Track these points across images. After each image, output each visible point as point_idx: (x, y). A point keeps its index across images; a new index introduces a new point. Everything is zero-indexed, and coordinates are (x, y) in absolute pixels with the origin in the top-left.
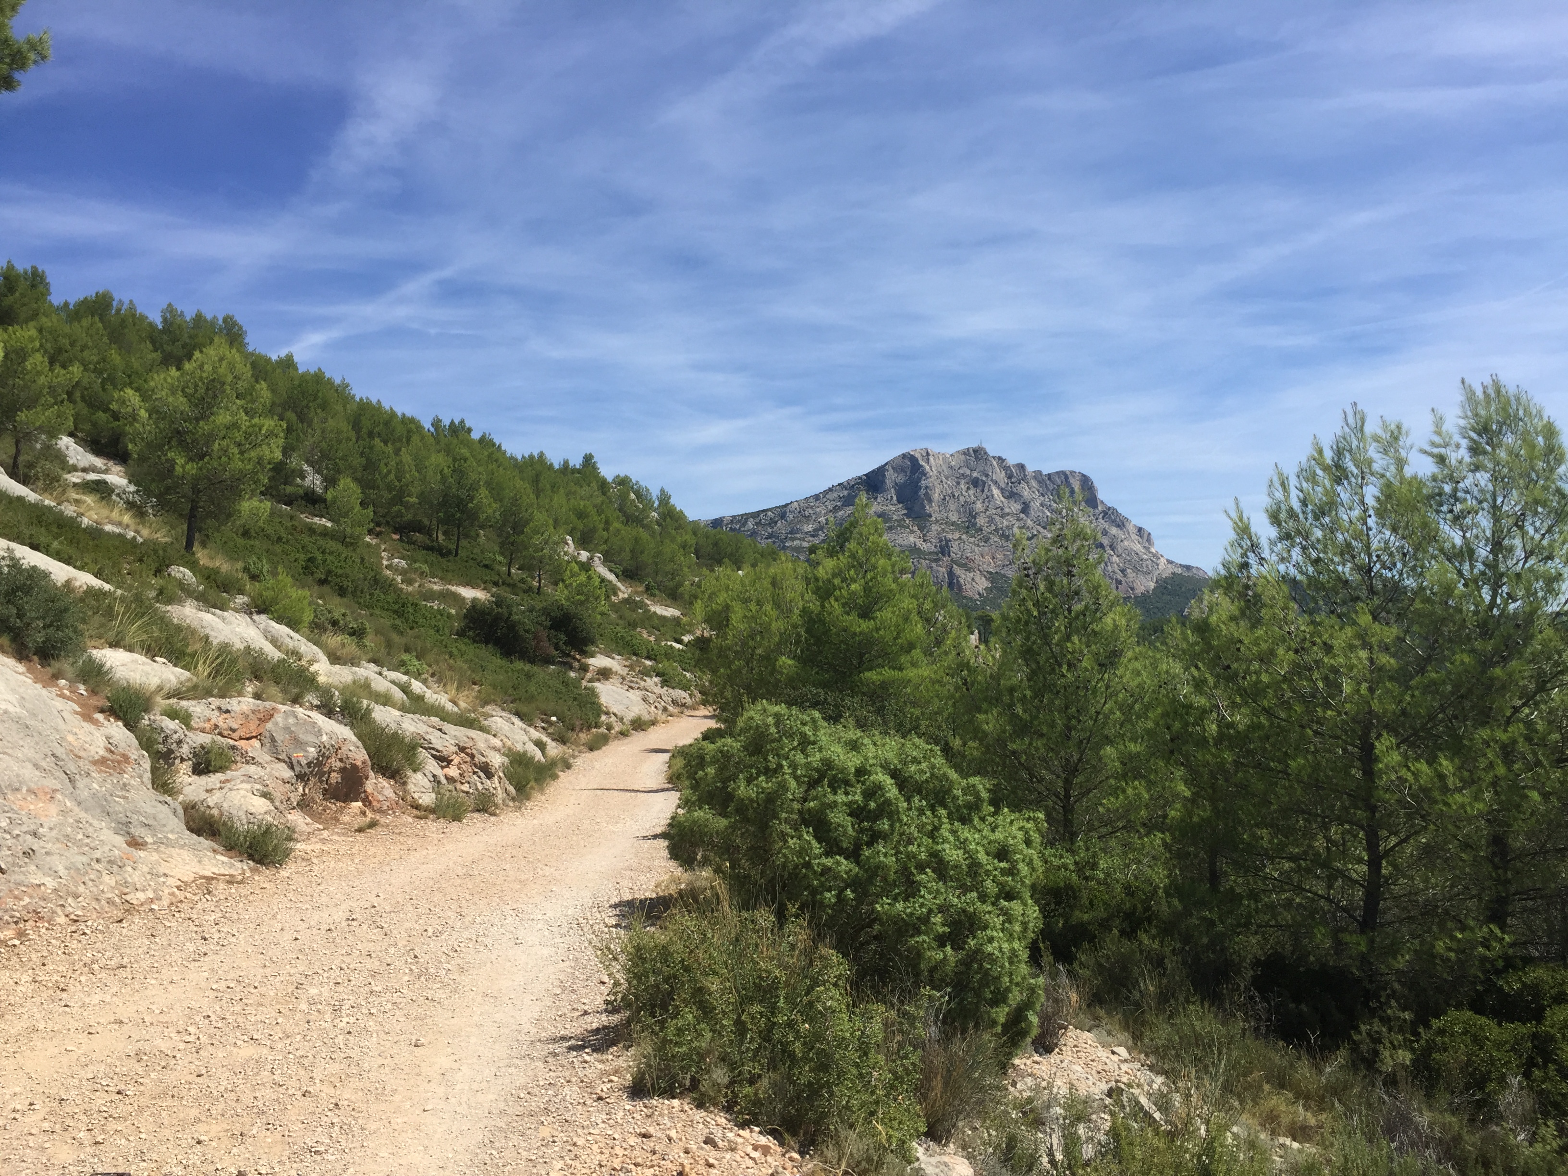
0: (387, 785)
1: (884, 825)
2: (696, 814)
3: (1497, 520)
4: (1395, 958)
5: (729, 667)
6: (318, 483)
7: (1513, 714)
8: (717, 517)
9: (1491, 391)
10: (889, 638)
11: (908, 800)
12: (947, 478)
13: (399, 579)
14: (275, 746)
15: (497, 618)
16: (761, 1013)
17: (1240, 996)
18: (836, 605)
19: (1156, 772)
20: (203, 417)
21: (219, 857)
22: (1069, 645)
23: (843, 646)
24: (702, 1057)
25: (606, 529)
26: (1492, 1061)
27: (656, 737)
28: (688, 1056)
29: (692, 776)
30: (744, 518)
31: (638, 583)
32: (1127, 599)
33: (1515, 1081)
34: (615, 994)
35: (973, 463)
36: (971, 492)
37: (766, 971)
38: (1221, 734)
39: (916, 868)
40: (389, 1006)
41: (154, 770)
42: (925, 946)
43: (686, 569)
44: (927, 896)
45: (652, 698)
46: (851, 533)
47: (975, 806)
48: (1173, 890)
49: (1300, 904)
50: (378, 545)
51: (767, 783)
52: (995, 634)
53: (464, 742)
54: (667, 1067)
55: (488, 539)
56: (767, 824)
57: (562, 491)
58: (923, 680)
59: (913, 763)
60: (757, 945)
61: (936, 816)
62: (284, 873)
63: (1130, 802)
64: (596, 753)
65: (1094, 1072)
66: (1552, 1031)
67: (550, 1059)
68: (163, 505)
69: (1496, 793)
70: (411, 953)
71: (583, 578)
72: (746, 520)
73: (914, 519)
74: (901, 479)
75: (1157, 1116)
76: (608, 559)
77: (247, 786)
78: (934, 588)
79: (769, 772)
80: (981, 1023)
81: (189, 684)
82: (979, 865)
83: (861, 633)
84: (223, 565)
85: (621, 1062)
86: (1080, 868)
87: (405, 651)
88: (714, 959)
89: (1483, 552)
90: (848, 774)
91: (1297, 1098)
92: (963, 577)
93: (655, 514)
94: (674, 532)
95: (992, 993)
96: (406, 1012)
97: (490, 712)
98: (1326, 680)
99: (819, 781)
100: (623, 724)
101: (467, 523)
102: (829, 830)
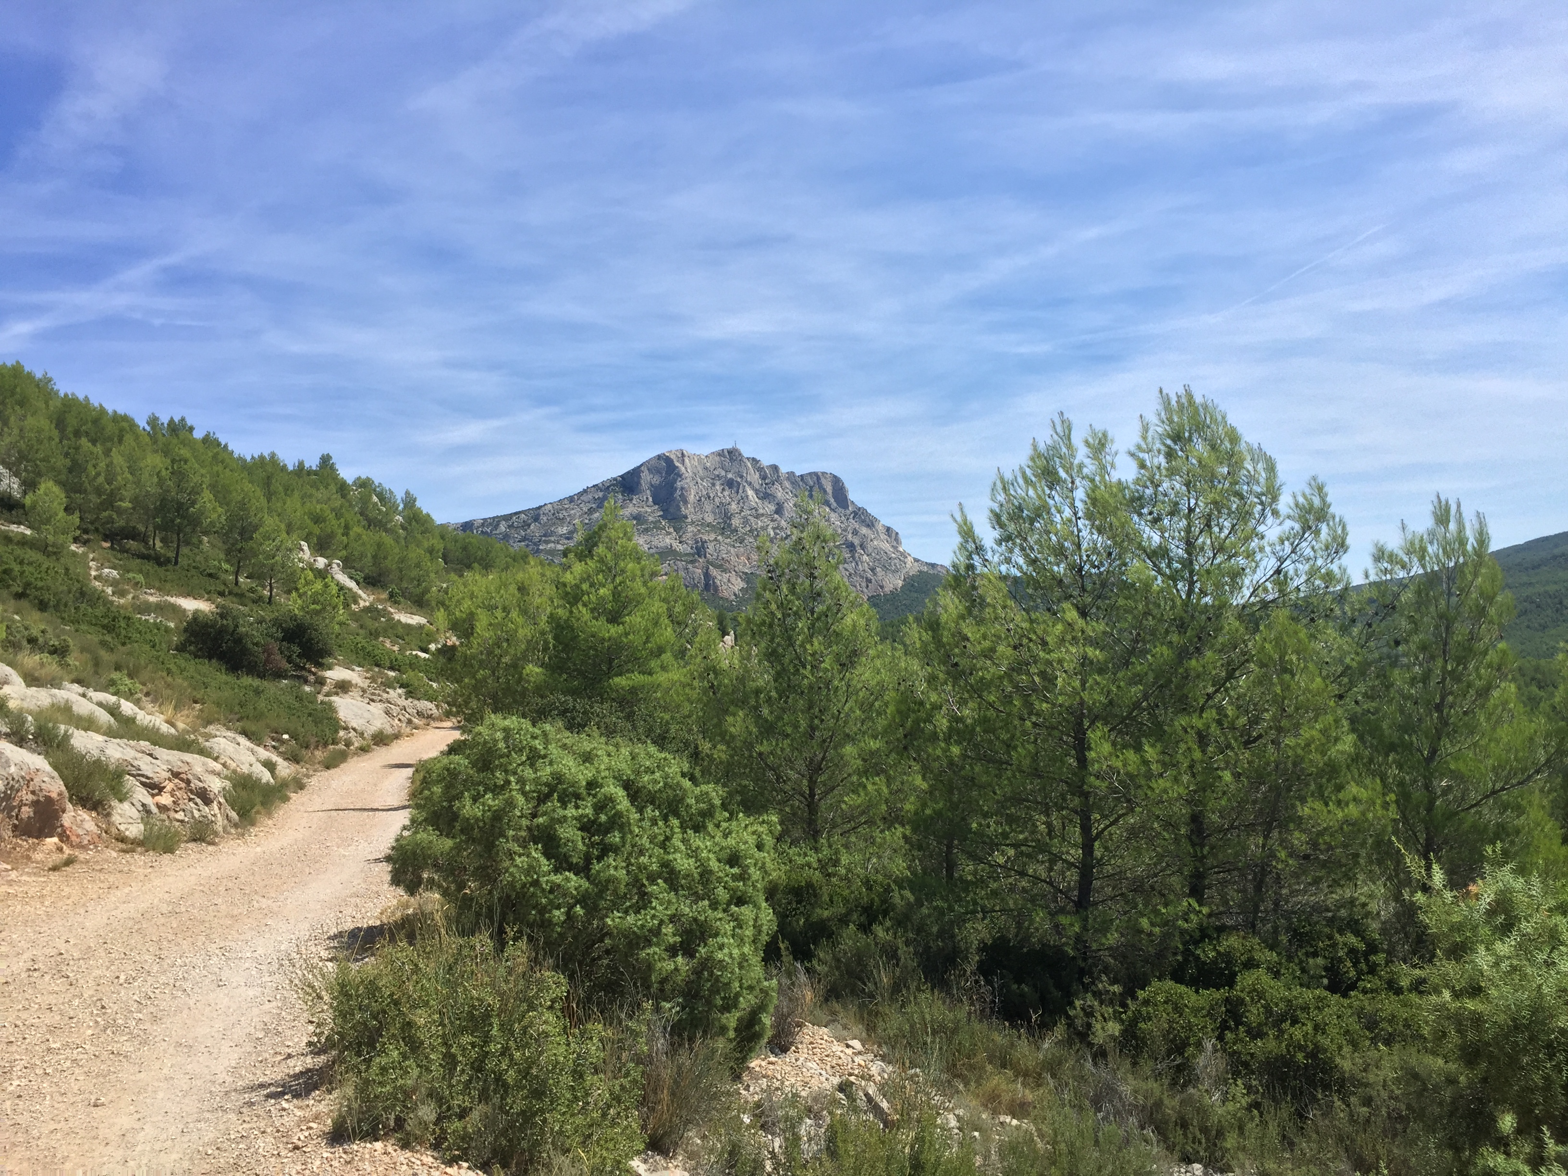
0: (87, 818)
1: (615, 838)
2: (420, 836)
4: (1105, 936)
5: (474, 677)
6: (16, 486)
7: (1207, 700)
8: (467, 520)
9: (1184, 400)
10: (638, 643)
11: (641, 811)
12: (702, 480)
13: (109, 590)
15: (222, 631)
16: (473, 1045)
17: (966, 981)
18: (584, 610)
22: (810, 646)
23: (592, 652)
24: (407, 1095)
25: (344, 534)
26: (1190, 1027)
27: (401, 751)
28: (392, 1095)
30: (495, 521)
31: (380, 590)
32: (876, 598)
33: (1210, 1045)
34: (320, 1034)
35: (727, 463)
36: (726, 493)
37: (478, 999)
38: (951, 729)
39: (648, 879)
40: (68, 1063)
42: (656, 957)
43: (433, 575)
44: (659, 908)
45: (395, 710)
46: (600, 537)
47: (708, 813)
48: (909, 882)
50: (85, 554)
51: (494, 800)
53: (178, 766)
54: (370, 1109)
55: (213, 546)
56: (493, 842)
57: (296, 493)
58: (673, 684)
59: (646, 772)
60: (473, 972)
61: (668, 826)
63: (871, 798)
64: (332, 771)
65: (828, 1068)
66: (1242, 995)
67: (245, 1110)
69: (1194, 775)
70: (98, 1004)
71: (319, 585)
72: (498, 525)
73: (670, 520)
74: (656, 480)
75: (885, 1105)
76: (348, 565)
78: (687, 591)
79: (497, 790)
80: (710, 1029)
82: (711, 872)
83: (610, 639)
85: (322, 1107)
86: (822, 866)
87: (116, 669)
89: (1178, 552)
90: (579, 788)
91: (1016, 1076)
92: (719, 578)
93: (399, 518)
94: (419, 536)
95: (723, 999)
96: (86, 1069)
97: (213, 732)
98: (1043, 674)
99: (547, 797)
100: (364, 739)
101: (188, 529)
102: (559, 846)
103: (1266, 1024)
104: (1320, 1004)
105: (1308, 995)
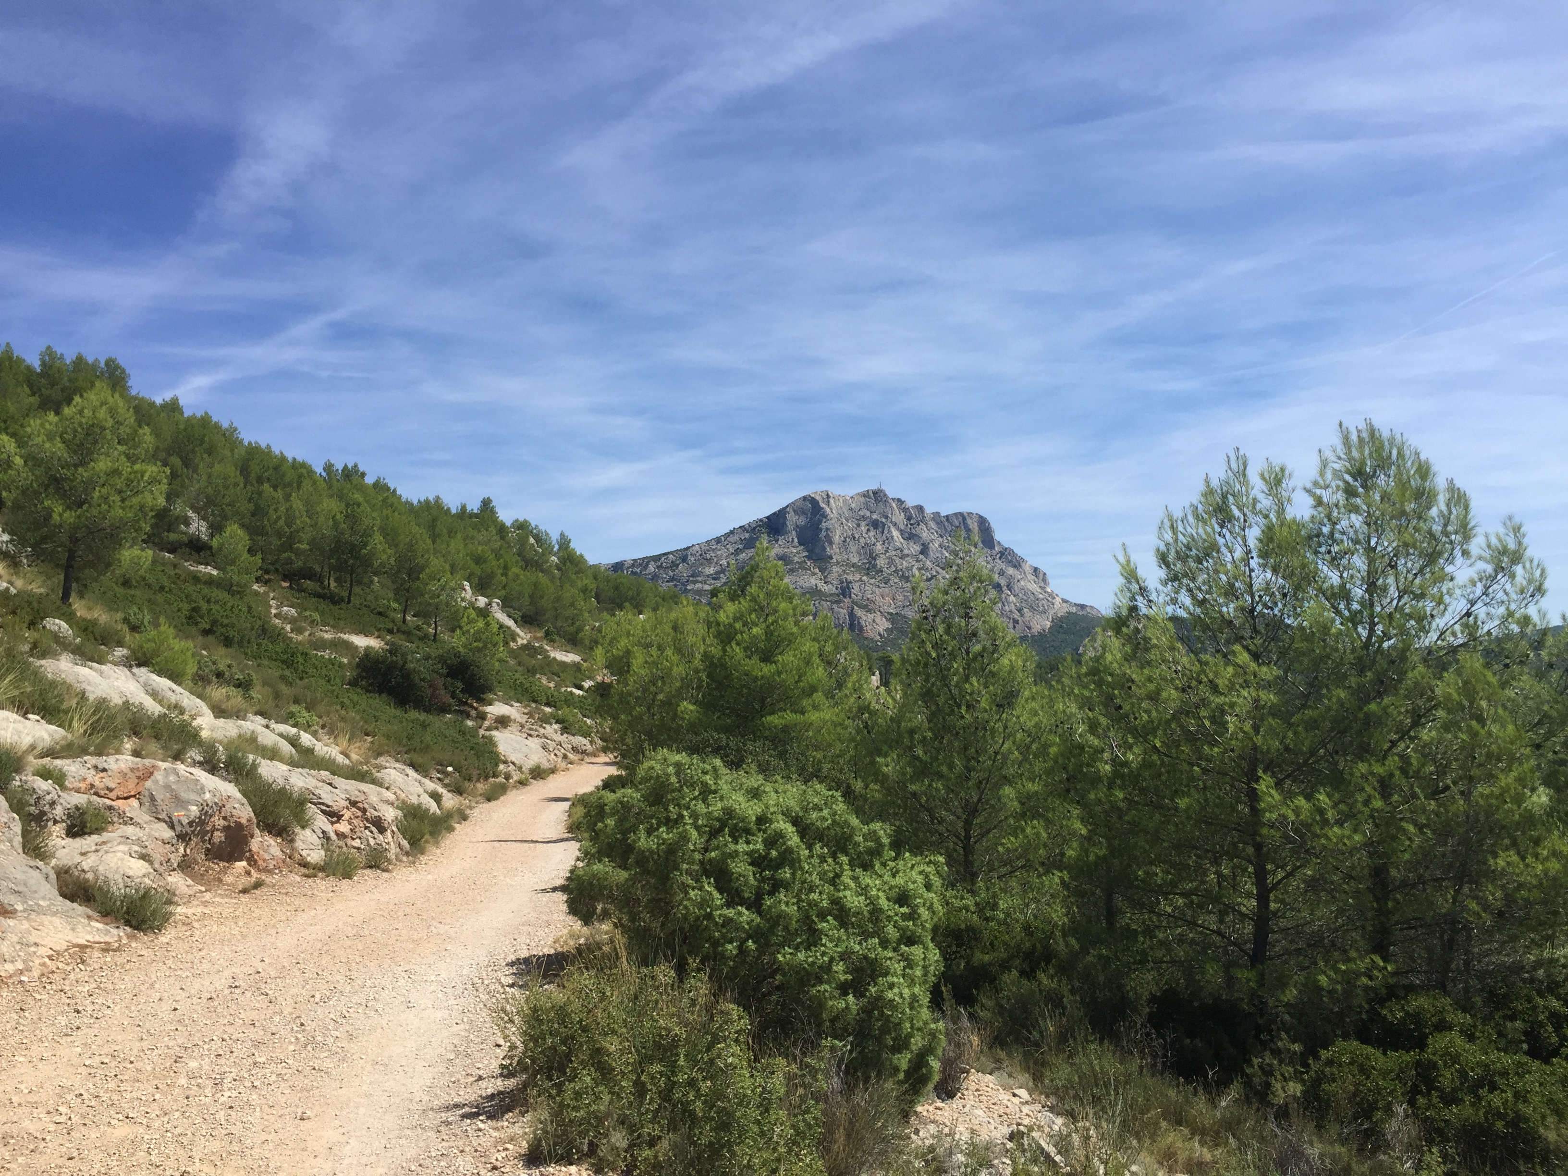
0: (273, 843)
1: (786, 873)
2: (595, 867)
3: (1371, 562)
4: (1283, 992)
5: (631, 714)
6: (204, 529)
7: (1390, 748)
8: (618, 560)
9: (1365, 435)
10: (790, 681)
11: (810, 847)
12: (847, 520)
13: (288, 628)
14: (155, 806)
15: (391, 667)
16: (661, 1073)
17: (1136, 1033)
18: (737, 649)
19: (1054, 810)
20: (82, 463)
21: (94, 924)
22: (967, 686)
23: (745, 691)
24: (600, 1120)
25: (505, 574)
26: (1378, 1090)
27: (557, 785)
28: (584, 1121)
29: (592, 827)
30: (645, 562)
31: (537, 629)
32: (1023, 639)
33: (1400, 1109)
34: (511, 1058)
35: (872, 504)
36: (872, 534)
37: (666, 1029)
38: (1116, 774)
39: (817, 916)
40: (274, 1077)
41: (25, 833)
42: (827, 995)
43: (586, 614)
44: (829, 944)
45: (551, 745)
46: (752, 577)
47: (876, 852)
48: (1072, 930)
49: (1193, 939)
50: (266, 593)
51: (668, 834)
52: (896, 676)
53: (356, 796)
54: (565, 1133)
55: (383, 586)
56: (667, 876)
57: (459, 535)
58: (825, 723)
59: (814, 809)
60: (657, 1002)
61: (837, 863)
62: (163, 939)
63: (1029, 841)
64: (493, 803)
65: (995, 1116)
66: (1434, 1059)
67: (442, 1129)
68: (40, 555)
69: (1375, 825)
70: (298, 1021)
71: (481, 624)
72: (647, 565)
73: (815, 561)
74: (802, 521)
75: (1058, 1158)
76: (506, 605)
77: (122, 848)
78: (835, 631)
79: (671, 823)
80: (883, 1069)
81: (63, 743)
82: (881, 910)
83: (762, 677)
84: (101, 616)
85: (517, 1129)
86: (980, 909)
87: (294, 703)
88: (613, 1018)
89: (1358, 592)
90: (749, 823)
91: (1193, 1134)
92: (864, 618)
93: (554, 559)
94: (574, 577)
95: (894, 1040)
96: (291, 1083)
97: (383, 763)
98: (1213, 719)
99: (720, 830)
100: (522, 772)
101: (360, 570)
102: (730, 881)
103: (1461, 1090)
104: (1520, 1071)
105: (1507, 1060)
